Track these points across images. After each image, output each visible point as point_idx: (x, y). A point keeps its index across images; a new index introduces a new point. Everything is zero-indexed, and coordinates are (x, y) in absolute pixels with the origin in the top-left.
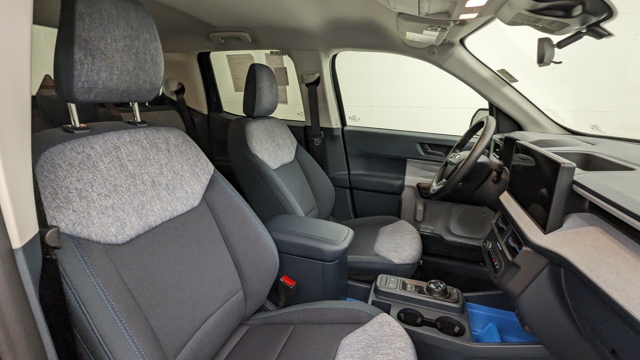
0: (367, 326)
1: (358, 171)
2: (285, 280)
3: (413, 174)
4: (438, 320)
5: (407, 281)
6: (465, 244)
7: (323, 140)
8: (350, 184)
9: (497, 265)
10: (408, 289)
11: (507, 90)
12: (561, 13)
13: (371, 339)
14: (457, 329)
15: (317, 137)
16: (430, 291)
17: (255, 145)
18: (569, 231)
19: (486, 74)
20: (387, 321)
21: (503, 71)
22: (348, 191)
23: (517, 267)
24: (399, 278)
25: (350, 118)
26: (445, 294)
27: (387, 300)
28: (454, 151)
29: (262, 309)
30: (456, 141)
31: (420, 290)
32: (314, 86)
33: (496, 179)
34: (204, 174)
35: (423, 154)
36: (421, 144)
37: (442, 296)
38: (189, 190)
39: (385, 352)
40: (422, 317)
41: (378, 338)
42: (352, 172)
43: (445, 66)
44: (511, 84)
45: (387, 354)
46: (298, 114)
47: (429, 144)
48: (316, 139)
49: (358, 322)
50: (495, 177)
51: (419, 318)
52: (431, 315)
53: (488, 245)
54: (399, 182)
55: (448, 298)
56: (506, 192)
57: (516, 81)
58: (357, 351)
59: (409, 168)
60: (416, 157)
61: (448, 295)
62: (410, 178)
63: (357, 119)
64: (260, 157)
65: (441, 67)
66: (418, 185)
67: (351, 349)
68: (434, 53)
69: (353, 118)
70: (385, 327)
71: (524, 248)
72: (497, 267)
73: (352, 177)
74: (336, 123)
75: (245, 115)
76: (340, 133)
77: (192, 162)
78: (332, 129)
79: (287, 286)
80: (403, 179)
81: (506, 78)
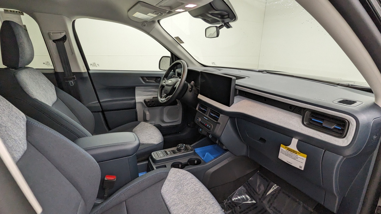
0: (169, 177)
1: (105, 99)
2: (108, 178)
3: (140, 95)
4: (188, 162)
5: (166, 150)
6: (172, 125)
7: (76, 82)
8: (102, 108)
9: (209, 126)
10: (169, 154)
11: (179, 47)
12: (220, 16)
13: (176, 182)
14: (196, 162)
15: (71, 79)
16: (179, 150)
17: (32, 91)
18: (237, 103)
19: (170, 39)
20: (176, 171)
21: (178, 38)
22: (100, 114)
23: (219, 123)
24: (162, 151)
25: (91, 64)
26: (186, 149)
27: (161, 164)
28: (163, 79)
29: (95, 206)
30: (163, 74)
31: (174, 152)
32: (61, 42)
33: (190, 90)
34: (20, 121)
35: (144, 83)
36: (142, 77)
37: (185, 150)
38: (16, 138)
39: (186, 184)
40: (181, 163)
41: (178, 180)
42: (101, 101)
43: (151, 33)
44: (181, 44)
45: (188, 184)
46: (44, 63)
47: (146, 77)
48: (71, 82)
49: (162, 179)
50: (190, 89)
51: (180, 165)
52: (184, 161)
53: (199, 120)
54: (133, 101)
55: (188, 150)
56: (199, 94)
57: (183, 43)
58: (173, 191)
59: (137, 92)
60: (141, 85)
61: (187, 149)
62: (139, 97)
63: (97, 65)
64: (39, 100)
65: (148, 33)
66: (145, 101)
67: (170, 192)
68: (145, 26)
69: (94, 64)
70: (178, 174)
71: (221, 115)
72: (209, 127)
73: (102, 104)
74: (83, 70)
75: (6, 67)
76: (87, 75)
77: (8, 113)
78: (81, 73)
79: (111, 181)
80: (135, 99)
81: (179, 41)
